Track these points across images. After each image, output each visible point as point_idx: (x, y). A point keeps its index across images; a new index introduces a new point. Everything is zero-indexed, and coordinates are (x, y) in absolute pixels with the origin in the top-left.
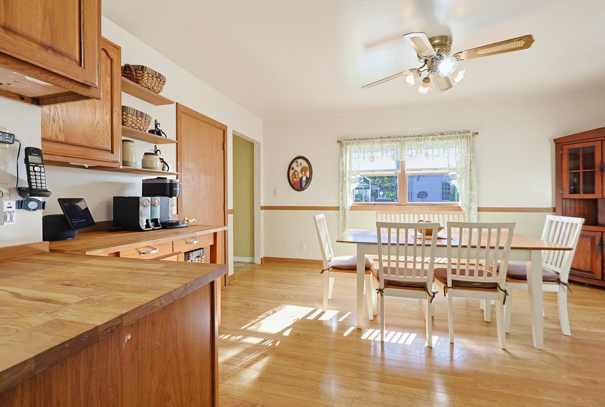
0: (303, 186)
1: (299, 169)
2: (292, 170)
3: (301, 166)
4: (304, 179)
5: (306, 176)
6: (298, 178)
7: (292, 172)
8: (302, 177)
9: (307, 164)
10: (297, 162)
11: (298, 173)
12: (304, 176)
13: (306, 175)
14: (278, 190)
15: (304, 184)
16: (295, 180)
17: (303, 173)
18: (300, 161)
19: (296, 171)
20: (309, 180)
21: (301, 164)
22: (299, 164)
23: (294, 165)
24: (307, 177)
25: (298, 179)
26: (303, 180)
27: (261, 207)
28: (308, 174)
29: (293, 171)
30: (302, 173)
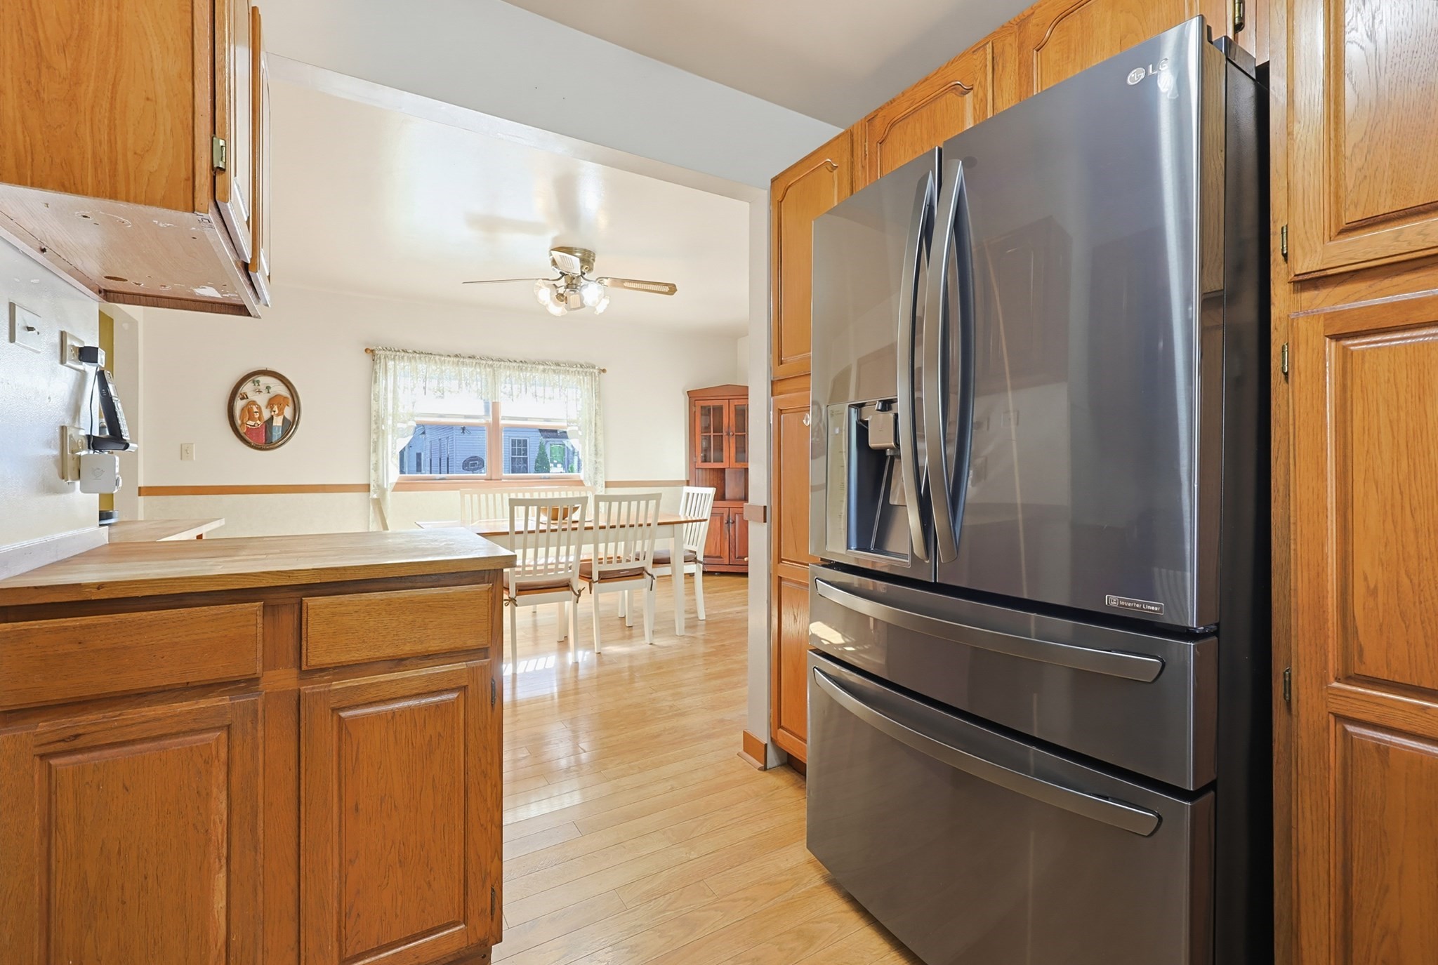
0: (275, 439)
1: (262, 400)
2: (243, 398)
3: (269, 392)
4: (278, 422)
5: (282, 417)
6: (260, 419)
7: (239, 404)
8: (272, 417)
9: (288, 392)
10: (258, 382)
11: (259, 408)
12: (278, 415)
13: (283, 413)
14: (194, 445)
15: (277, 434)
16: (252, 423)
17: (276, 408)
18: (264, 380)
19: (254, 403)
20: (290, 426)
21: (268, 388)
22: (262, 387)
23: (248, 388)
24: (285, 419)
25: (258, 422)
26: (274, 424)
27: (140, 488)
28: (288, 412)
29: (244, 402)
30: (272, 408)
